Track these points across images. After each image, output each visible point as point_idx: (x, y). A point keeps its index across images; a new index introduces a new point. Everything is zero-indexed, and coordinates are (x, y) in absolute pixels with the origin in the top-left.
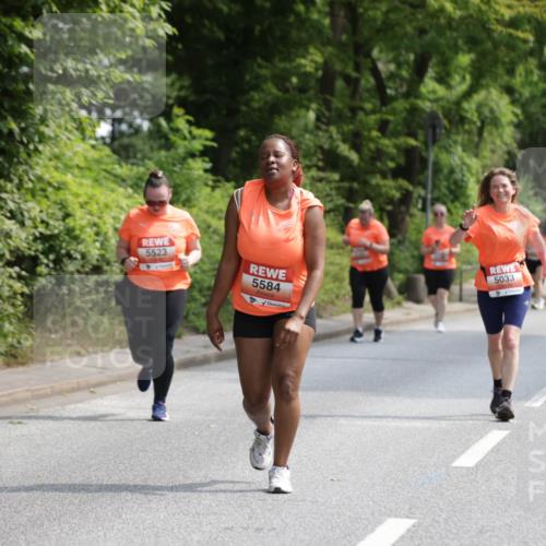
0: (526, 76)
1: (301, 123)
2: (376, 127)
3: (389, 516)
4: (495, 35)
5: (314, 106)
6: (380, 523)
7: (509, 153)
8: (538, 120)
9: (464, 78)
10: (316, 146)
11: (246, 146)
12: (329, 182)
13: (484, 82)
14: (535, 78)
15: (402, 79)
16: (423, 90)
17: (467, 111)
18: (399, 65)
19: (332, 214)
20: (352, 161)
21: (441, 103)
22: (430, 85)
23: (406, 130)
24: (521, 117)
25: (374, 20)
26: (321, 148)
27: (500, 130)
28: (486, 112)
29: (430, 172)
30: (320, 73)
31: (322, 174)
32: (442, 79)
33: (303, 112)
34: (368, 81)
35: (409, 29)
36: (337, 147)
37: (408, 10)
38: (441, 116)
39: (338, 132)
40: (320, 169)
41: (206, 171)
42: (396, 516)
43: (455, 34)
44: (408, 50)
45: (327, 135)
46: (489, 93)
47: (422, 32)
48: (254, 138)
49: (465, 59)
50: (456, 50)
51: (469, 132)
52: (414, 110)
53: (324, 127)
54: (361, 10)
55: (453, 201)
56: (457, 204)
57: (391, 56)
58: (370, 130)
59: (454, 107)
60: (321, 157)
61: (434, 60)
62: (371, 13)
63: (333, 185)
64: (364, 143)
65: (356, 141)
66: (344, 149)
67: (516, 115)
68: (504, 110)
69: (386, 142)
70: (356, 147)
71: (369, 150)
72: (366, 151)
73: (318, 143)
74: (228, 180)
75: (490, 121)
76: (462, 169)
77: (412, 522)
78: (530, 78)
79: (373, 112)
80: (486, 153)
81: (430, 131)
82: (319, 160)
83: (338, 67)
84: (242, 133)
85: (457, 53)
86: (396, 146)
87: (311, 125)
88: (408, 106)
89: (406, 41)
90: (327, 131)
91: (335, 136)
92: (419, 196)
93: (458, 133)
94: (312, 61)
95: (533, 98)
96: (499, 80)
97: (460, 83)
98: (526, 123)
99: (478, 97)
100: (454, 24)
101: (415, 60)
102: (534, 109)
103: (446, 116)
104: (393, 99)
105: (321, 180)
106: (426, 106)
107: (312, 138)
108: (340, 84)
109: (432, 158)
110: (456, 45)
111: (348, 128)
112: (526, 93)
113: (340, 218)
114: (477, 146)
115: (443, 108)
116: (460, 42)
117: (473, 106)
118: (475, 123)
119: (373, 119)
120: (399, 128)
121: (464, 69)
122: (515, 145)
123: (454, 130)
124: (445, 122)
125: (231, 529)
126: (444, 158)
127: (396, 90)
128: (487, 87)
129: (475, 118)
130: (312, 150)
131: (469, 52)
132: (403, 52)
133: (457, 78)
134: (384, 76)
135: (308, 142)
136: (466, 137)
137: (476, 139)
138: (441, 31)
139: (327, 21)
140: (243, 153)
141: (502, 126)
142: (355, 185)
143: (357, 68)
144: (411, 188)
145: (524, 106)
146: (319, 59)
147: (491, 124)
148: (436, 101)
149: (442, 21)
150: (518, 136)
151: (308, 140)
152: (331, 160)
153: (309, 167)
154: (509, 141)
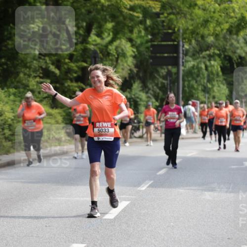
1: (32, 55)
2: (68, 57)
3: (73, 243)
4: (124, 14)
8: (144, 54)
9: (109, 34)
11: (5, 67)
13: (119, 36)
14: (143, 33)
15: (80, 35)
16: (90, 40)
17: (110, 50)
18: (78, 28)
19: (46, 99)
20: (56, 74)
21: (99, 46)
22: (93, 38)
23: (82, 59)
24: (136, 53)
26: (41, 67)
27: (126, 59)
28: (120, 51)
31: (42, 80)
32: (99, 35)
35: (83, 11)
36: (49, 67)
38: (99, 52)
39: (50, 60)
40: (41, 77)
42: (76, 243)
43: (105, 13)
44: (83, 20)
45: (44, 61)
46: (121, 41)
47: (89, 12)
48: (9, 63)
49: (110, 25)
50: (106, 21)
51: (112, 60)
52: (85, 50)
53: (43, 57)
54: (60, 2)
58: (64, 59)
59: (104, 48)
60: (41, 72)
61: (95, 26)
62: (65, 3)
64: (62, 65)
65: (58, 64)
66: (52, 68)
67: (134, 52)
68: (128, 49)
69: (73, 65)
70: (58, 67)
71: (64, 68)
72: (63, 69)
73: (40, 65)
75: (121, 55)
78: (140, 34)
80: (120, 70)
81: (93, 60)
82: (40, 73)
84: (3, 60)
85: (106, 22)
86: (77, 66)
87: (37, 58)
88: (82, 47)
89: (82, 16)
90: (44, 59)
91: (48, 61)
93: (106, 61)
95: (142, 44)
96: (126, 35)
97: (108, 37)
98: (138, 56)
99: (116, 43)
100: (105, 9)
101: (86, 26)
102: (142, 49)
103: (101, 52)
104: (76, 44)
105: (41, 83)
106: (92, 47)
107: (37, 63)
110: (105, 18)
111: (54, 58)
112: (139, 41)
113: (51, 101)
115: (99, 48)
116: (108, 17)
117: (114, 48)
118: (114, 56)
119: (66, 54)
120: (79, 58)
121: (109, 30)
122: (133, 66)
123: (105, 59)
124: (101, 55)
127: (77, 40)
128: (120, 38)
129: (114, 54)
130: (37, 69)
131: (112, 22)
132: (80, 22)
133: (106, 34)
135: (35, 65)
136: (110, 62)
137: (115, 63)
138: (98, 12)
140: (4, 70)
141: (127, 57)
142: (58, 85)
144: (84, 86)
145: (137, 48)
147: (122, 56)
148: (96, 45)
150: (135, 62)
151: (35, 64)
152: (46, 74)
153: (35, 77)
154: (130, 64)
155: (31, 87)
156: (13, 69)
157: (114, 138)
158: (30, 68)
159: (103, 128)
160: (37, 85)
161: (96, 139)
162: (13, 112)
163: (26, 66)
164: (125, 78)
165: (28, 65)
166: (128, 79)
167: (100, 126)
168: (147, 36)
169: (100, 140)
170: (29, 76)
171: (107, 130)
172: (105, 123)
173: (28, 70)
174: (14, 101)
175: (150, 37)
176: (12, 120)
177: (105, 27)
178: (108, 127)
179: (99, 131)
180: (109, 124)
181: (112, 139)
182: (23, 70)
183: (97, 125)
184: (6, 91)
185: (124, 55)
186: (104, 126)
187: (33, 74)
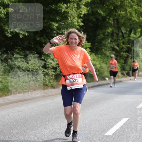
1: (108, 42)
3: (124, 118)
5: (110, 39)
6: (122, 119)
9: (139, 34)
11: (97, 46)
15: (127, 33)
18: (127, 31)
20: (117, 49)
22: (132, 35)
23: (128, 43)
26: (111, 47)
29: (132, 51)
30: (111, 32)
31: (112, 52)
32: (135, 34)
33: (108, 40)
34: (120, 34)
35: (128, 24)
36: (114, 47)
37: (128, 20)
39: (115, 44)
40: (111, 51)
41: (89, 51)
42: (125, 118)
44: (128, 28)
47: (131, 25)
49: (139, 30)
50: (137, 28)
52: (129, 40)
53: (112, 43)
54: (119, 20)
57: (125, 29)
58: (121, 43)
61: (133, 30)
62: (121, 21)
65: (118, 45)
66: (116, 47)
69: (124, 46)
72: (120, 47)
74: (93, 53)
77: (128, 119)
79: (122, 40)
81: (132, 44)
83: (115, 31)
84: (96, 44)
86: (126, 47)
87: (110, 43)
89: (127, 26)
90: (112, 44)
92: (130, 56)
94: (110, 30)
100: (137, 23)
101: (130, 30)
104: (125, 37)
106: (132, 39)
108: (115, 35)
109: (133, 49)
111: (117, 43)
116: (138, 26)
119: (121, 41)
120: (126, 43)
121: (139, 32)
125: (93, 120)
127: (126, 36)
131: (140, 28)
133: (137, 34)
134: (124, 33)
138: (134, 24)
139: (112, 23)
140: (96, 48)
142: (118, 54)
143: (118, 32)
148: (134, 38)
149: (135, 23)
151: (109, 45)
152: (113, 49)
153: (109, 51)
155: (107, 55)
156: (100, 47)
158: (107, 47)
160: (109, 54)
162: (100, 65)
163: (105, 46)
165: (106, 46)
170: (106, 50)
174: (100, 60)
176: (100, 68)
177: (137, 31)
184: (97, 56)
187: (108, 50)
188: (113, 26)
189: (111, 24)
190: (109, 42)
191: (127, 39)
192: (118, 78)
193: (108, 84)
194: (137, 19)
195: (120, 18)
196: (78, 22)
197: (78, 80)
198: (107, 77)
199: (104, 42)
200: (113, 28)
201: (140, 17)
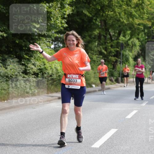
0: (142, 36)
1: (94, 45)
3: (112, 128)
4: (135, 27)
5: (97, 42)
6: (110, 130)
7: (138, 52)
9: (129, 36)
10: (97, 50)
12: (100, 58)
13: (133, 37)
14: (144, 36)
15: (116, 36)
16: (120, 38)
17: (129, 43)
18: (115, 33)
20: (105, 53)
22: (121, 37)
24: (141, 44)
25: (110, 23)
26: (98, 50)
28: (133, 43)
30: (98, 35)
31: (99, 56)
32: (124, 36)
33: (94, 43)
34: (108, 36)
35: (117, 25)
36: (102, 50)
37: (117, 21)
40: (98, 55)
43: (127, 27)
44: (117, 30)
45: (99, 48)
46: (134, 39)
47: (120, 26)
49: (129, 32)
50: (127, 30)
51: (130, 47)
52: (118, 43)
54: (107, 22)
55: (126, 62)
56: (127, 63)
57: (113, 31)
58: (109, 47)
59: (126, 42)
60: (98, 52)
61: (122, 32)
62: (109, 22)
63: (101, 58)
66: (103, 51)
67: (139, 44)
68: (137, 43)
69: (112, 50)
70: (106, 50)
72: (108, 51)
75: (134, 45)
76: (128, 56)
77: (117, 130)
79: (110, 43)
80: (133, 52)
81: (121, 47)
83: (102, 34)
86: (115, 50)
88: (117, 42)
89: (116, 28)
90: (100, 47)
91: (101, 48)
92: (119, 61)
93: (127, 47)
94: (97, 32)
95: (143, 40)
96: (136, 36)
97: (128, 37)
99: (132, 40)
100: (127, 25)
101: (118, 32)
102: (143, 43)
104: (114, 40)
105: (98, 57)
106: (121, 42)
107: (97, 48)
108: (102, 37)
109: (122, 53)
110: (127, 29)
111: (104, 46)
112: (142, 39)
114: (131, 50)
115: (124, 42)
116: (128, 28)
117: (131, 42)
119: (109, 44)
120: (115, 46)
121: (128, 34)
124: (125, 45)
126: (124, 53)
127: (114, 38)
128: (133, 38)
129: (131, 44)
131: (130, 30)
134: (112, 35)
136: (129, 48)
137: (131, 49)
138: (124, 26)
139: (100, 24)
141: (137, 46)
142: (106, 58)
143: (106, 34)
144: (117, 59)
145: (141, 42)
146: (98, 32)
149: (124, 24)
150: (140, 48)
152: (101, 53)
153: (96, 55)
154: (138, 49)
155: (94, 59)
157: (81, 87)
158: (93, 50)
159: (73, 79)
160: (96, 58)
161: (67, 86)
164: (136, 56)
165: (93, 49)
166: (137, 56)
167: (71, 77)
168: (145, 37)
169: (70, 88)
170: (93, 54)
171: (75, 81)
172: (74, 75)
173: (92, 51)
175: (147, 37)
176: (86, 74)
177: (126, 33)
178: (76, 78)
179: (70, 81)
180: (77, 76)
181: (79, 87)
182: (90, 51)
183: (68, 76)
185: (135, 45)
186: (73, 77)
187: (95, 53)
188: (100, 28)
189: (98, 25)
190: (96, 45)
191: (115, 41)
192: (106, 85)
193: (95, 91)
194: (127, 20)
195: (107, 19)
196: (61, 23)
197: (76, 81)
198: (94, 84)
199: (90, 45)
200: (100, 30)
201: (129, 19)
